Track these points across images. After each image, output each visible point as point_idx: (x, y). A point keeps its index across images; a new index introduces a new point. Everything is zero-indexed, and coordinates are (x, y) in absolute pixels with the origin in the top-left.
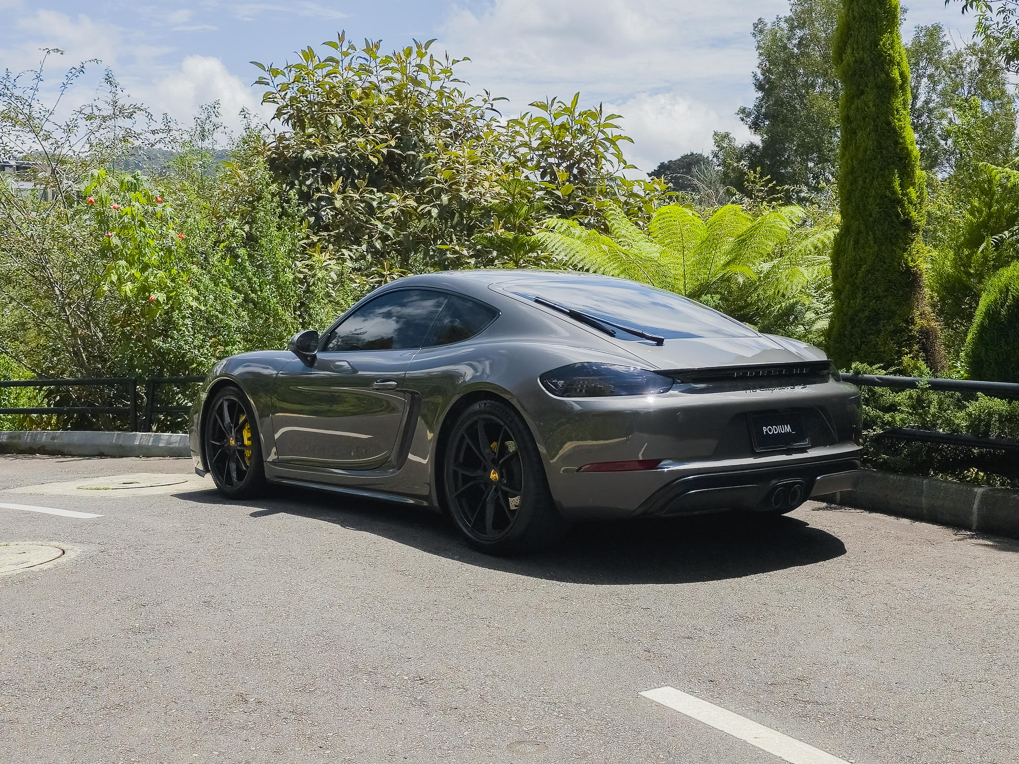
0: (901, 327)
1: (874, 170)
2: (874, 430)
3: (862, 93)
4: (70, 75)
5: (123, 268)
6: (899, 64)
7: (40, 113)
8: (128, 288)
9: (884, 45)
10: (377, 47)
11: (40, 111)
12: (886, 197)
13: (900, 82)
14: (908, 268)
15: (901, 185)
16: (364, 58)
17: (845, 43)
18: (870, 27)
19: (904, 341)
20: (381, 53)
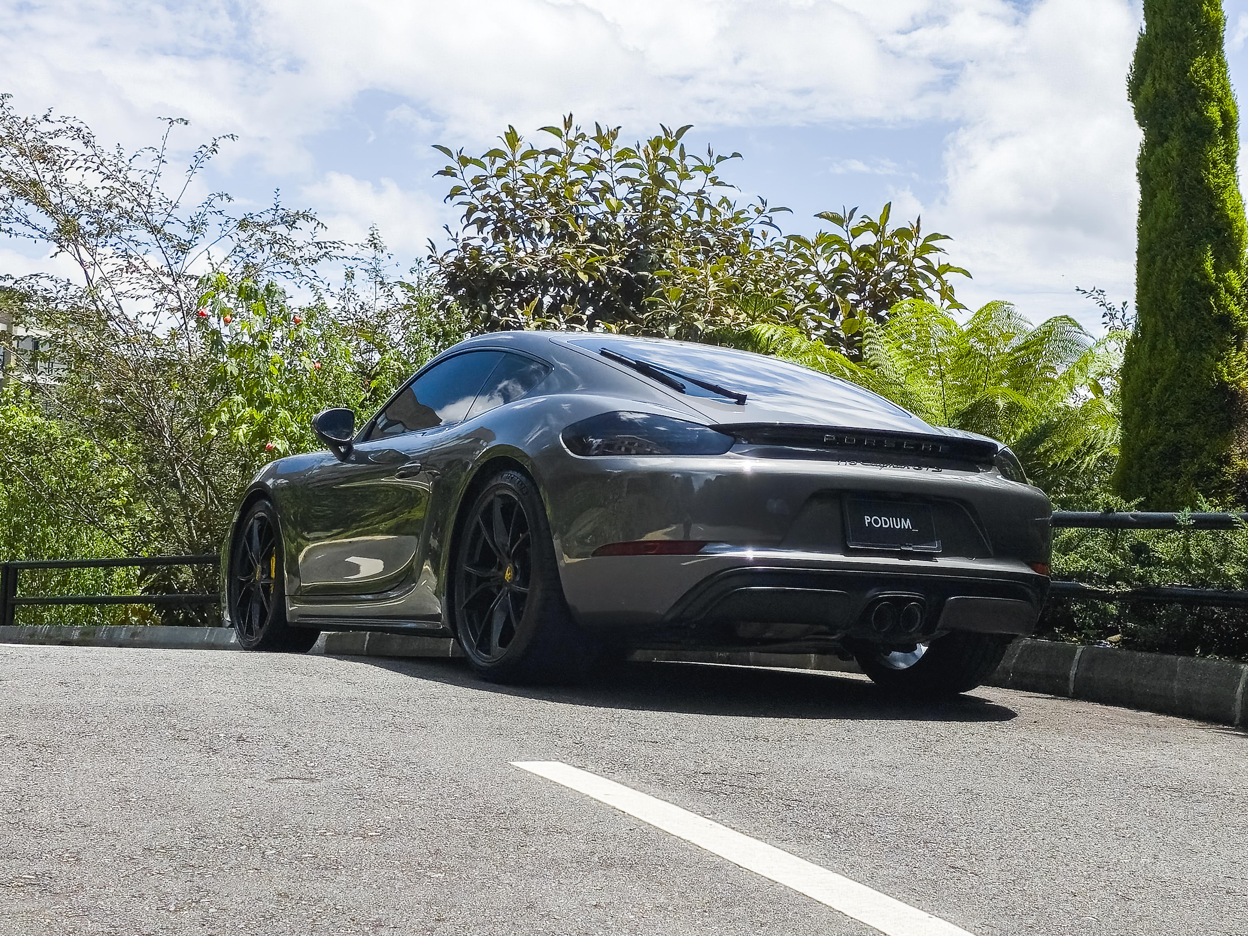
0: (1209, 468)
1: (1177, 245)
2: (1117, 586)
3: (1166, 139)
4: (199, 155)
5: (238, 405)
6: (1220, 100)
7: (160, 204)
8: (241, 432)
9: (1196, 72)
10: (614, 134)
11: (161, 202)
12: (1194, 283)
13: (1220, 124)
14: (1223, 385)
15: (1216, 267)
16: (595, 150)
17: (1145, 72)
18: (1178, 47)
19: (1213, 488)
20: (620, 144)
